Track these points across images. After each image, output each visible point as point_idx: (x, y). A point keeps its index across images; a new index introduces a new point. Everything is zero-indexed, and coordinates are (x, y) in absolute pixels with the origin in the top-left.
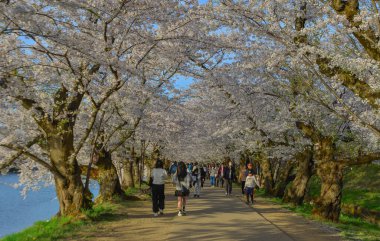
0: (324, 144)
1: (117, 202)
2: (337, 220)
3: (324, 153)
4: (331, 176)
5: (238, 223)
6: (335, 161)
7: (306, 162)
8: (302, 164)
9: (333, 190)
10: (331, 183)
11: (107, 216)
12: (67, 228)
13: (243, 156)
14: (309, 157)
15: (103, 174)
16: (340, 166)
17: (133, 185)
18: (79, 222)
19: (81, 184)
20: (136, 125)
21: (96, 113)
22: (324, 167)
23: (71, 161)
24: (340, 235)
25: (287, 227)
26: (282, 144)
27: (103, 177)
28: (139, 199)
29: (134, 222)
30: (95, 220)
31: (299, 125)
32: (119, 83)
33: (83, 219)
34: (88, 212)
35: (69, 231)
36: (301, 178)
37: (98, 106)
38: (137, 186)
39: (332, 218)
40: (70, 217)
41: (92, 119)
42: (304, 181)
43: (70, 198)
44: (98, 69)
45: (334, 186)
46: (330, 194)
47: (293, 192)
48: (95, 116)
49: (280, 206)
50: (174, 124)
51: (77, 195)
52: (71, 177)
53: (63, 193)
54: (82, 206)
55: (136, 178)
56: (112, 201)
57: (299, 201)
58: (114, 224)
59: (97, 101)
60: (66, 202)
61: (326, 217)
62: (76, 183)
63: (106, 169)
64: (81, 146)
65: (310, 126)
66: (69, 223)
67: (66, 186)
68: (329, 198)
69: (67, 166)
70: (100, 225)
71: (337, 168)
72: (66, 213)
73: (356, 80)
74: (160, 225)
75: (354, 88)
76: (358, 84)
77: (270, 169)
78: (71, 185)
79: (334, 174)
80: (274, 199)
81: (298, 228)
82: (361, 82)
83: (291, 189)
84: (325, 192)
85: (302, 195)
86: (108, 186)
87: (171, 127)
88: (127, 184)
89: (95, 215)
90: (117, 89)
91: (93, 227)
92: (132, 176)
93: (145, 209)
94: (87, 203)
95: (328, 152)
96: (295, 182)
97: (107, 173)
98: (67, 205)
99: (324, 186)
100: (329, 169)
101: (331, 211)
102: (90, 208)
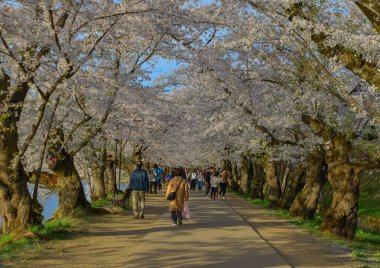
0: (337, 143)
1: (79, 217)
2: (352, 237)
3: (336, 155)
4: (345, 183)
5: (223, 242)
6: (351, 164)
7: (317, 164)
8: (313, 168)
9: (348, 200)
10: (345, 192)
11: (62, 233)
12: (6, 248)
13: (245, 158)
14: (320, 159)
15: (62, 182)
16: (357, 171)
17: (104, 195)
18: (23, 240)
19: (28, 194)
20: (104, 121)
21: (44, 105)
22: (337, 171)
23: (14, 166)
24: (350, 255)
25: (285, 245)
26: (288, 142)
27: (63, 185)
28: (108, 213)
29: (93, 240)
30: (44, 238)
31: (306, 119)
32: (71, 68)
33: (29, 238)
34: (35, 229)
35: (8, 252)
36: (312, 186)
37: (46, 97)
38: (110, 196)
39: (345, 235)
40: (13, 234)
41: (39, 114)
42: (316, 189)
43: (14, 212)
44: (48, 51)
45: (349, 196)
46: (343, 206)
47: (302, 202)
48: (43, 109)
49: (285, 220)
50: (154, 119)
51: (22, 209)
52: (14, 186)
53: (5, 205)
54: (29, 221)
55: (110, 187)
56: (74, 216)
57: (310, 215)
58: (67, 244)
59: (45, 91)
60: (8, 216)
61: (338, 234)
62: (20, 194)
63: (66, 175)
64: (26, 146)
65: (319, 120)
66: (10, 242)
67: (8, 196)
68: (342, 210)
69: (10, 172)
70: (50, 244)
71: (352, 172)
72: (9, 230)
73: (363, 62)
74: (125, 244)
75: (360, 71)
76: (366, 67)
77: (276, 174)
78: (15, 196)
79: (348, 180)
80: (280, 212)
81: (298, 247)
82: (369, 65)
83: (299, 199)
84: (337, 203)
85: (312, 207)
86: (69, 196)
87: (151, 123)
88: (98, 194)
89: (44, 232)
90: (68, 76)
91: (40, 247)
92: (103, 184)
93: (113, 225)
94: (34, 217)
95: (342, 153)
96: (305, 190)
97: (68, 180)
98: (10, 220)
99: (336, 195)
100: (343, 174)
101: (345, 227)
102: (39, 223)
